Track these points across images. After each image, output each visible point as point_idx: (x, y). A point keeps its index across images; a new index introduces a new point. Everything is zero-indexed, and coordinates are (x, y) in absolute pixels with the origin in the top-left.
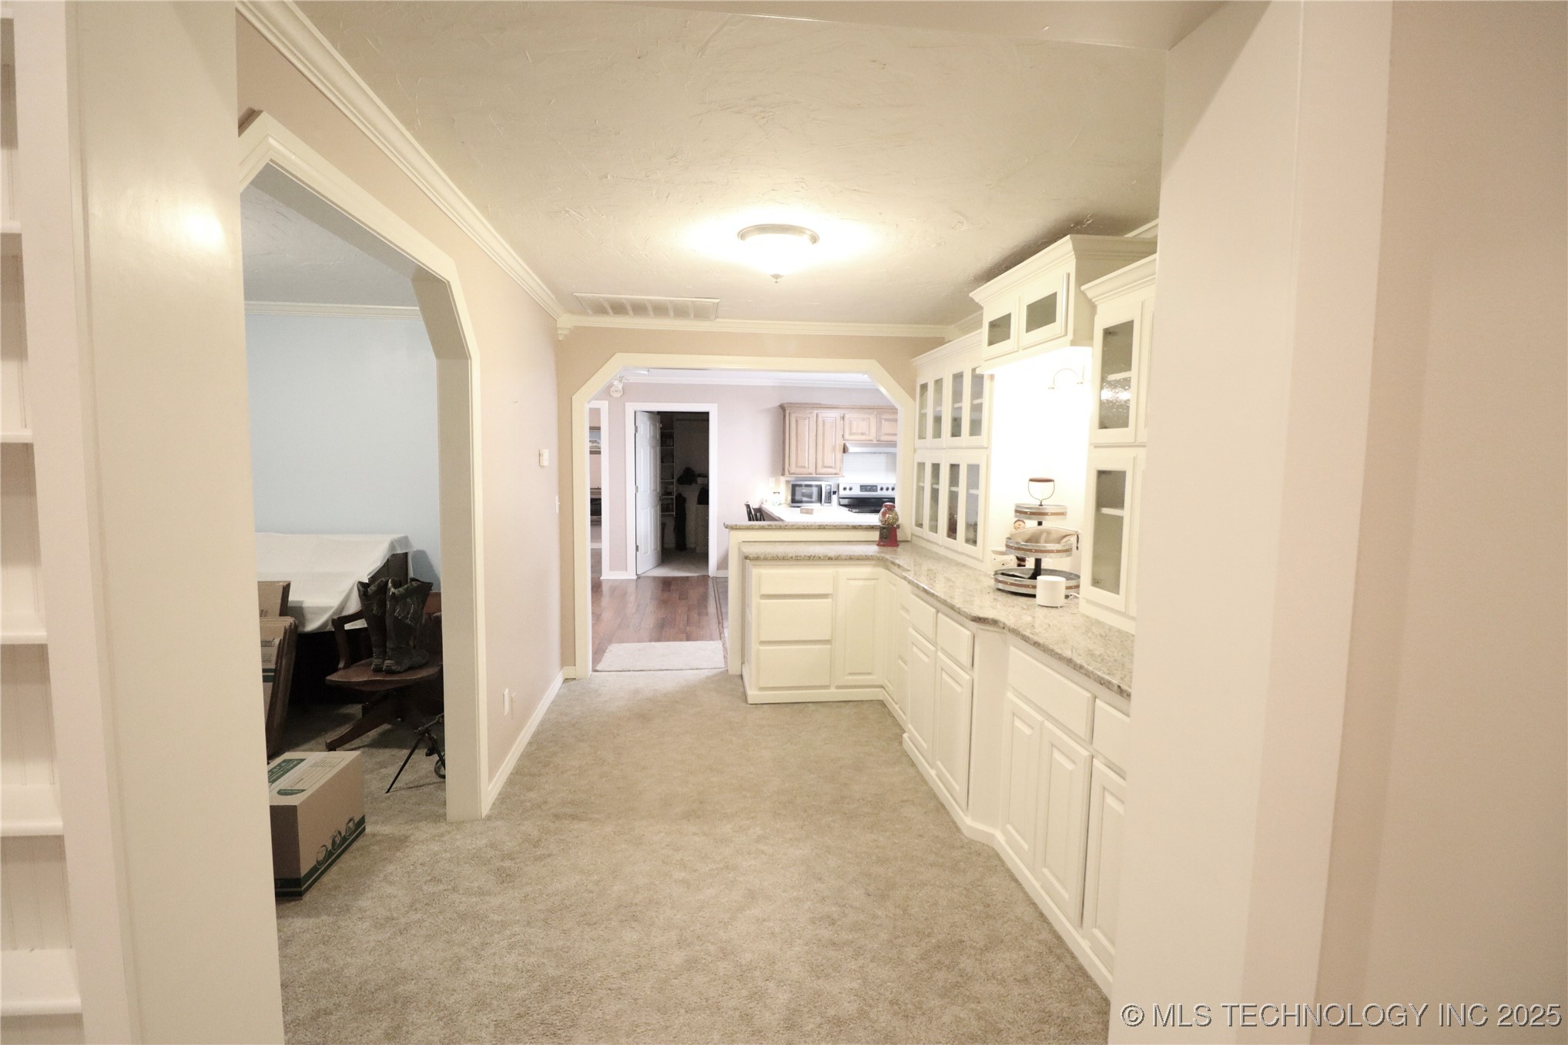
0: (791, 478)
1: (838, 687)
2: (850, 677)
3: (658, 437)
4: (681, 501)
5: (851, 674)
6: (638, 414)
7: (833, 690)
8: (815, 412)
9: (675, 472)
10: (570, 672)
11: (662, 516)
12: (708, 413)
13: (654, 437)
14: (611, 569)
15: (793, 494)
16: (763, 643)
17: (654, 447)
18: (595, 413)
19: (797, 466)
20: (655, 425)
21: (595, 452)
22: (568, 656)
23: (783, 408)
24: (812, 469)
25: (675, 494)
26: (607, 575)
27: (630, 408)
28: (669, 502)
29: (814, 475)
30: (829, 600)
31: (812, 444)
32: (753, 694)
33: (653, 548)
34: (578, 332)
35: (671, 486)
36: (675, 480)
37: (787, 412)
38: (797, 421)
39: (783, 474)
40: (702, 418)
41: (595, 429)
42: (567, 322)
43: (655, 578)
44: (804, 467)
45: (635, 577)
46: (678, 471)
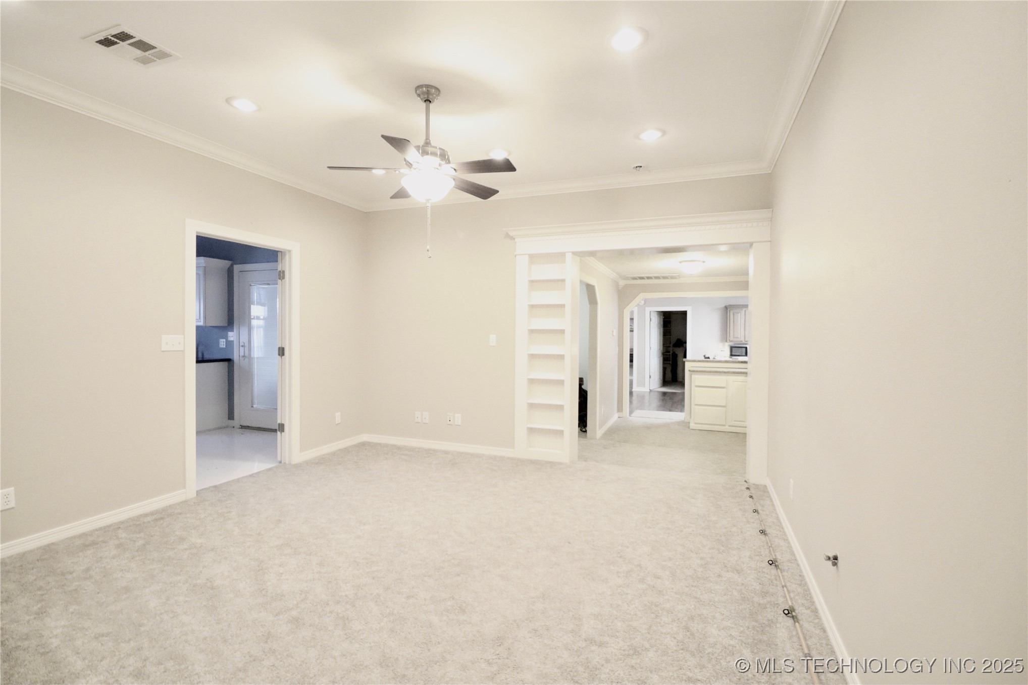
0: (732, 344)
1: (730, 426)
2: (735, 422)
3: (662, 323)
4: (675, 356)
5: (735, 421)
6: (652, 313)
7: (727, 427)
8: (744, 309)
9: (672, 341)
10: (621, 414)
11: (664, 363)
12: (686, 311)
13: (660, 323)
14: (638, 386)
15: (731, 351)
16: (696, 405)
17: (660, 328)
18: (632, 313)
19: (734, 337)
20: (660, 319)
21: (632, 331)
22: (620, 409)
23: (726, 308)
24: (742, 339)
25: (671, 352)
26: (635, 389)
27: (648, 310)
28: (668, 356)
29: (744, 342)
30: (725, 390)
31: (743, 326)
32: (692, 425)
33: (658, 377)
34: (626, 286)
35: (669, 348)
36: (671, 345)
37: (728, 310)
38: (733, 314)
39: (726, 341)
40: (684, 314)
41: (632, 319)
42: (622, 283)
43: (659, 392)
44: (737, 338)
45: (649, 391)
46: (674, 341)
